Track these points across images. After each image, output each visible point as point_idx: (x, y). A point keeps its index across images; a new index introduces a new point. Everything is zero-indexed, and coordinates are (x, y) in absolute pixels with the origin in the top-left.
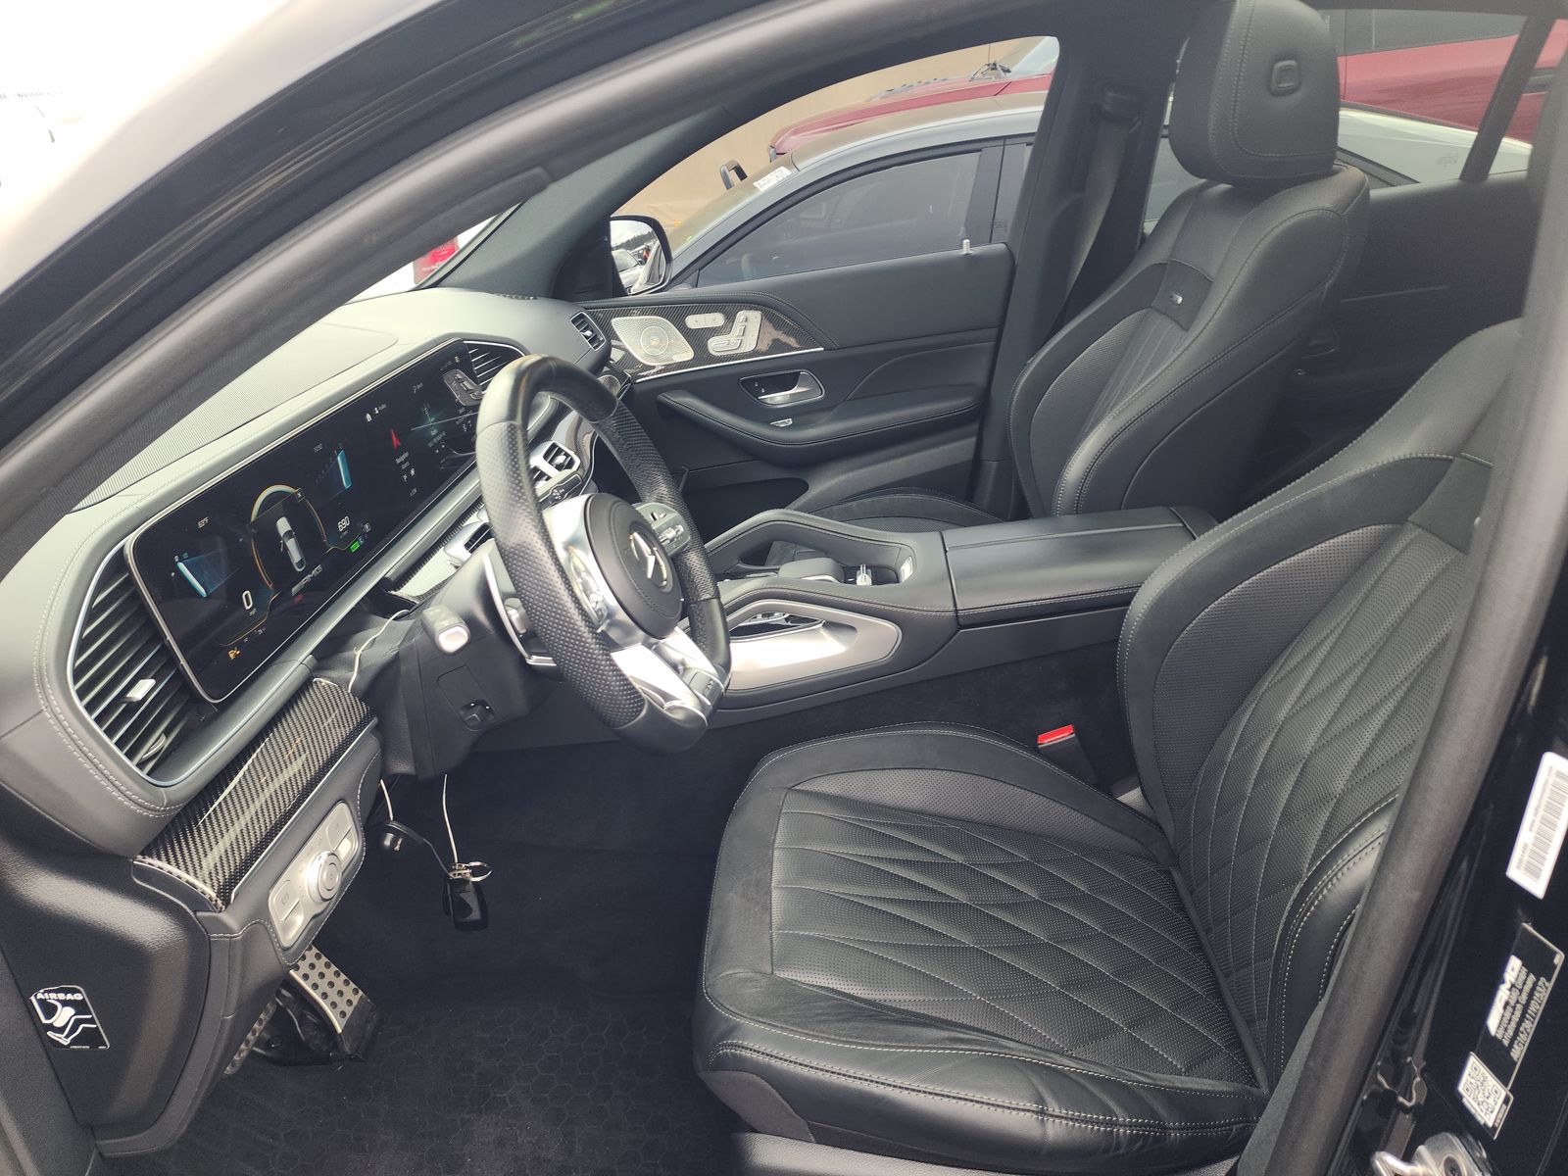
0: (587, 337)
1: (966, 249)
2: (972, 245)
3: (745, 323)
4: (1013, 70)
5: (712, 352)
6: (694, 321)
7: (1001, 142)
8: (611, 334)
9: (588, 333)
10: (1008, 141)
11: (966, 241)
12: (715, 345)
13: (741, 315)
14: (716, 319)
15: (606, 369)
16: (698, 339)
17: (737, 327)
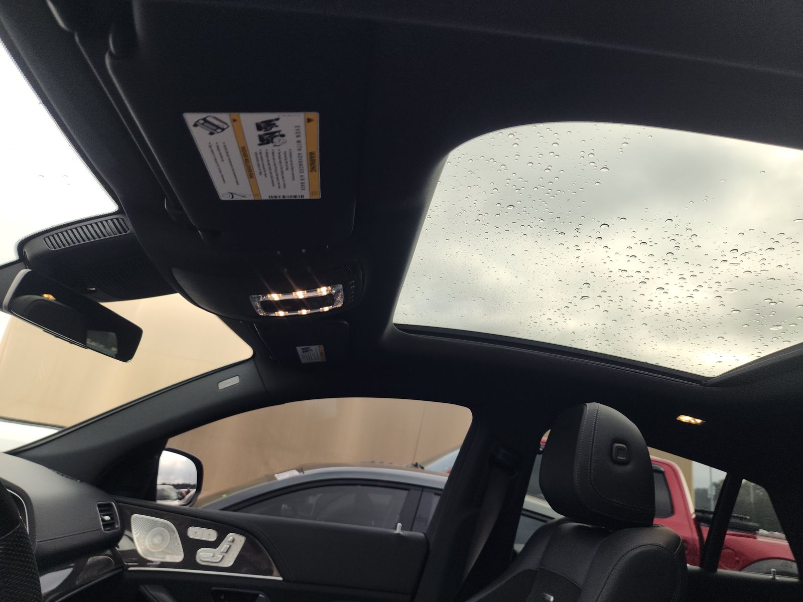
0: (103, 520)
1: (398, 530)
2: (403, 529)
3: (231, 544)
4: (426, 468)
5: (198, 560)
6: (195, 533)
7: (421, 489)
8: (126, 526)
9: (107, 518)
10: (425, 489)
11: (399, 525)
12: (204, 555)
13: (230, 536)
14: (210, 535)
15: (109, 552)
16: (191, 547)
17: (224, 546)
